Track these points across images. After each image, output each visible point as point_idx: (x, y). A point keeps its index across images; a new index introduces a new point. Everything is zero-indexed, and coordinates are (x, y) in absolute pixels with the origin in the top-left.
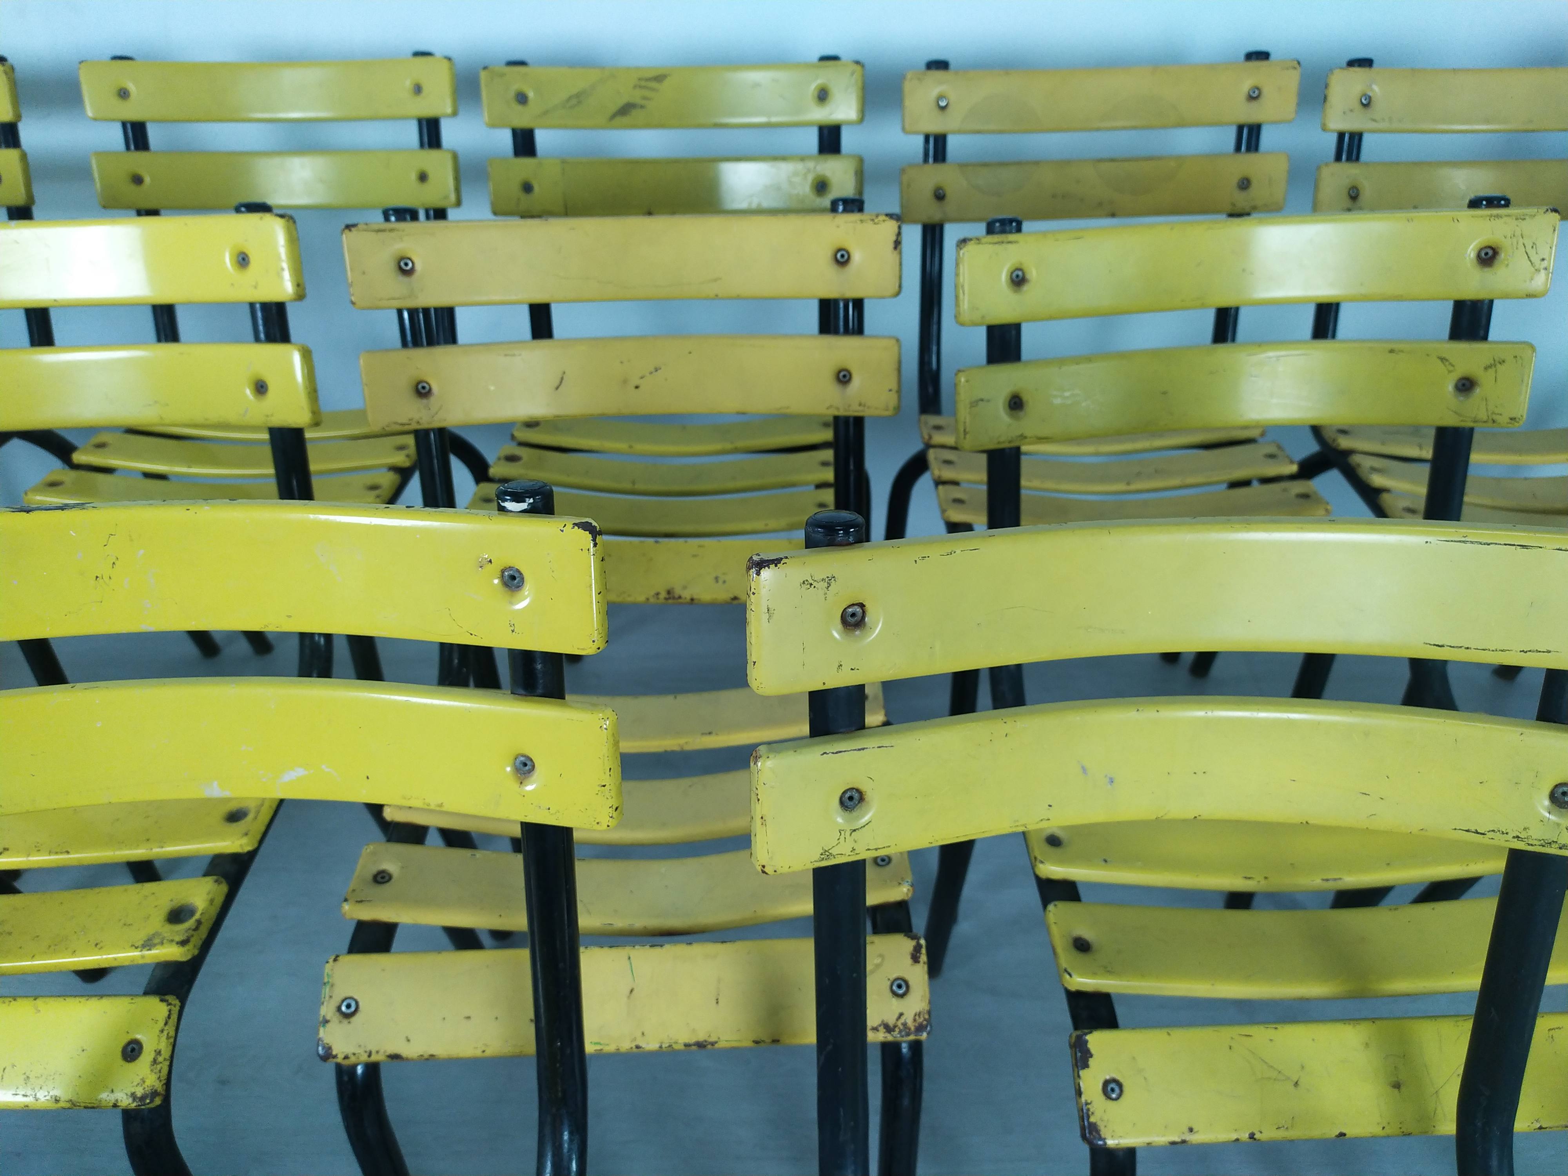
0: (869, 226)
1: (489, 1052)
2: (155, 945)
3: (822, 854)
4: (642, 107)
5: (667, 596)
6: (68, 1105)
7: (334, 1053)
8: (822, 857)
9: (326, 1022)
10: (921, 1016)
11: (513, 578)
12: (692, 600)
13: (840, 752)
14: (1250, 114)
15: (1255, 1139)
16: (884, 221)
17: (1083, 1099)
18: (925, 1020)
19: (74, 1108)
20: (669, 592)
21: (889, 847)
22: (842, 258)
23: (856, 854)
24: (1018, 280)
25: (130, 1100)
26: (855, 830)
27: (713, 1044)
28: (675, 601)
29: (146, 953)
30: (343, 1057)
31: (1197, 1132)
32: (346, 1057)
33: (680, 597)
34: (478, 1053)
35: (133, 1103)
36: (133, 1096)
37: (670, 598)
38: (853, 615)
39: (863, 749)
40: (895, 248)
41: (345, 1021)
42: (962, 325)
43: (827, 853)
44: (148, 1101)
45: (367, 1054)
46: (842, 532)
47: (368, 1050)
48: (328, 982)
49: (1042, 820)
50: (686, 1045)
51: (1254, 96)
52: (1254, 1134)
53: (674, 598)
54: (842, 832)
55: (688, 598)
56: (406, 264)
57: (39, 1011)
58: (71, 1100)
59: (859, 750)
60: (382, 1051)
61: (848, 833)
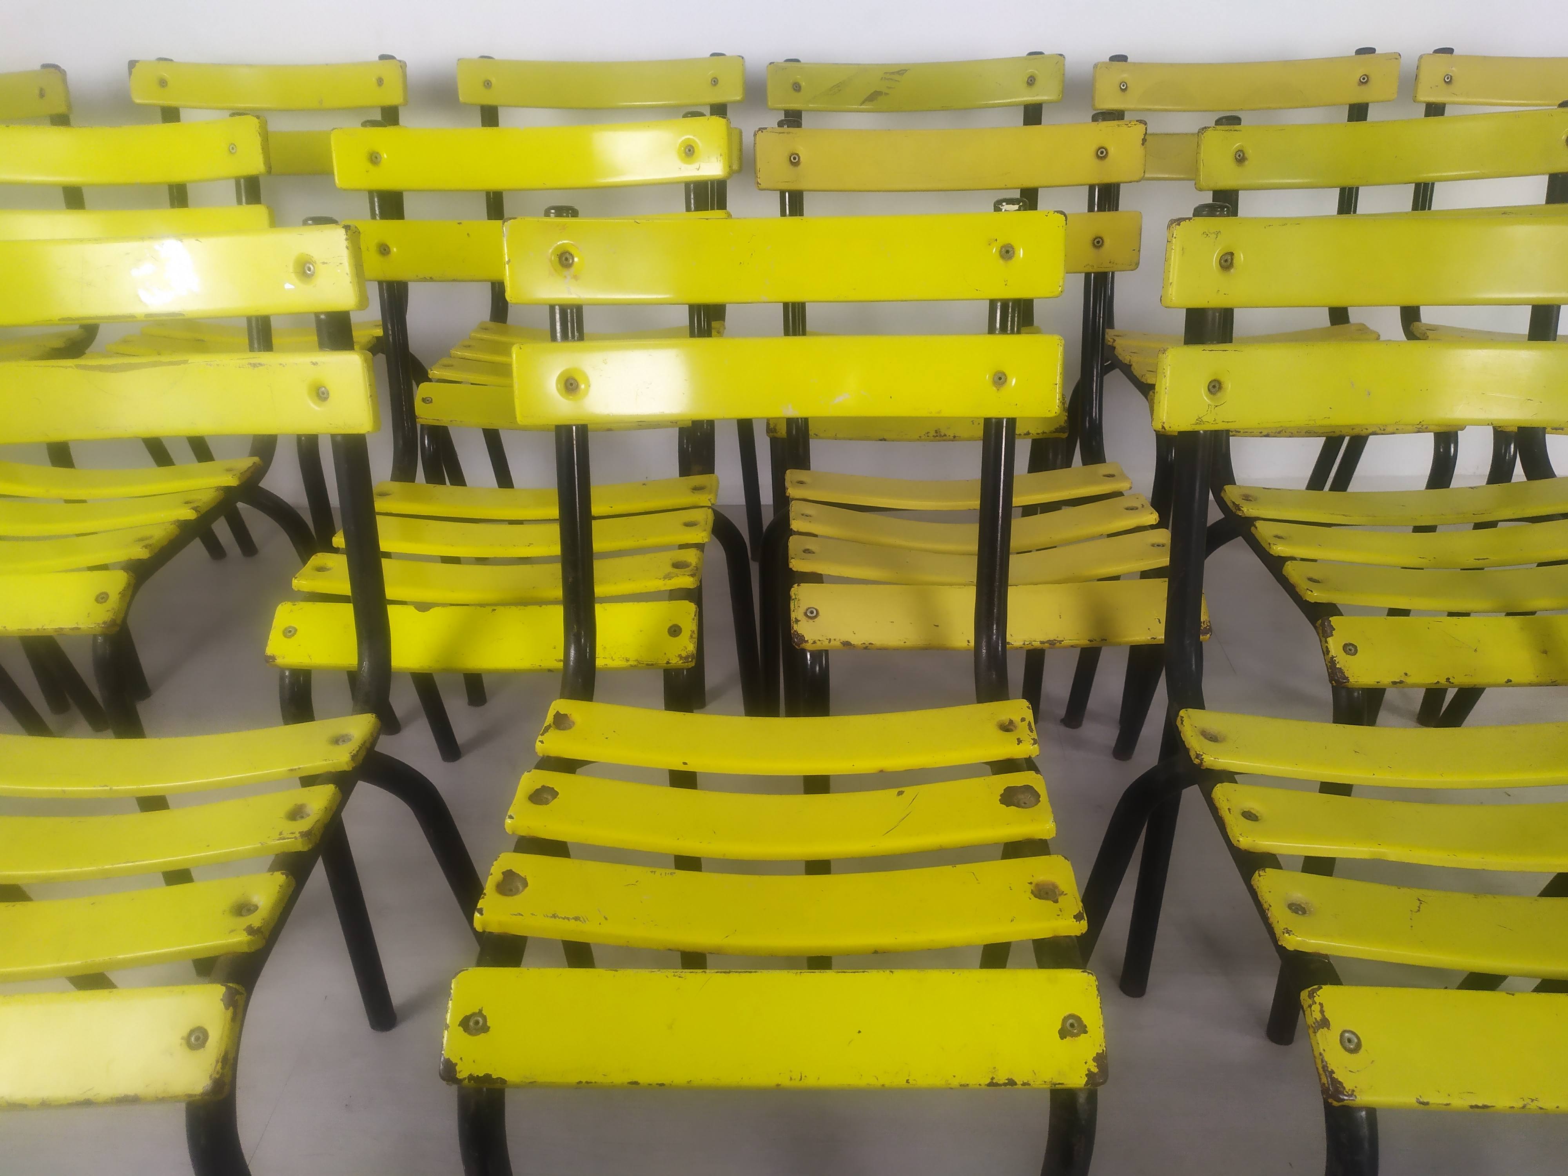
0: (1124, 129)
1: (908, 644)
2: (673, 577)
3: (1197, 420)
4: (886, 94)
5: (935, 435)
6: (635, 663)
7: (806, 639)
8: (1197, 421)
9: (797, 621)
10: (1205, 623)
11: (1007, 252)
12: (954, 437)
13: (1213, 350)
14: (1358, 98)
15: (1450, 682)
16: (1135, 125)
17: (1330, 655)
18: (1208, 626)
19: (639, 665)
20: (936, 432)
21: (1235, 421)
22: (1102, 154)
23: (1216, 423)
24: (1240, 158)
25: (679, 659)
26: (1217, 406)
27: (1060, 642)
28: (941, 438)
29: (668, 582)
30: (812, 642)
31: (1410, 676)
32: (814, 642)
33: (945, 435)
34: (901, 644)
35: (680, 661)
36: (680, 656)
37: (937, 436)
38: (1226, 261)
39: (1226, 351)
40: (1143, 144)
41: (811, 621)
42: (1201, 190)
43: (1200, 420)
44: (690, 660)
45: (828, 641)
46: (1219, 209)
47: (828, 638)
48: (796, 598)
49: (1325, 418)
50: (1042, 643)
51: (1364, 81)
52: (1449, 679)
53: (941, 436)
54: (1210, 406)
55: (952, 435)
56: (795, 159)
57: (606, 610)
58: (637, 660)
59: (1223, 351)
60: (837, 640)
61: (1213, 407)
